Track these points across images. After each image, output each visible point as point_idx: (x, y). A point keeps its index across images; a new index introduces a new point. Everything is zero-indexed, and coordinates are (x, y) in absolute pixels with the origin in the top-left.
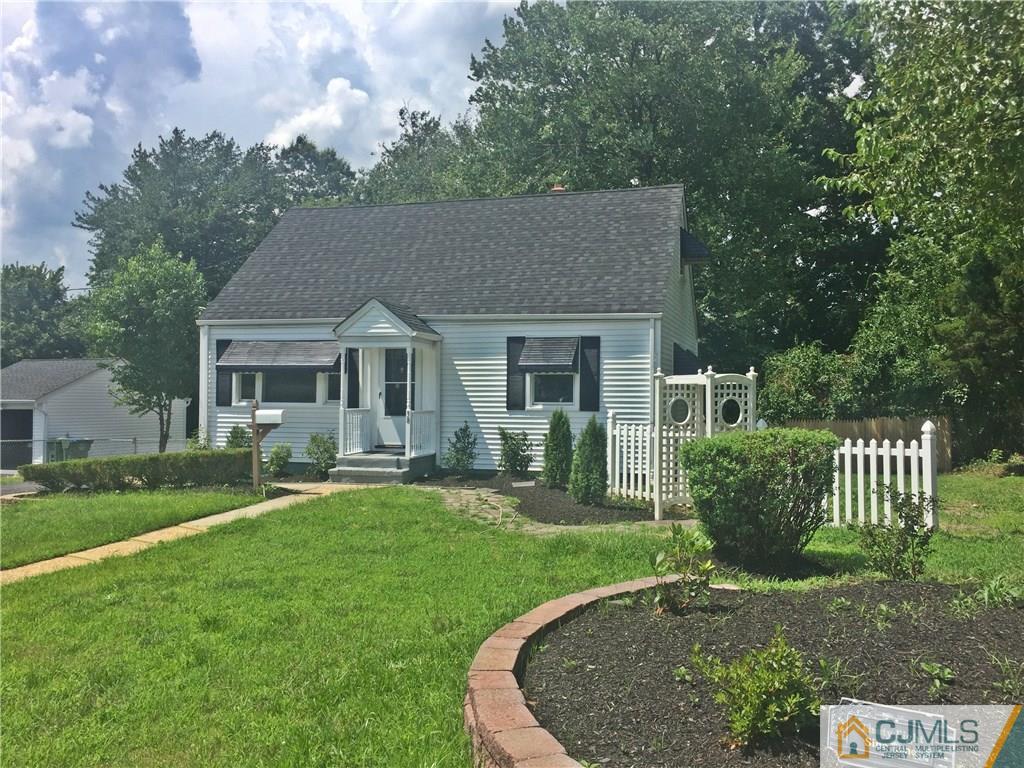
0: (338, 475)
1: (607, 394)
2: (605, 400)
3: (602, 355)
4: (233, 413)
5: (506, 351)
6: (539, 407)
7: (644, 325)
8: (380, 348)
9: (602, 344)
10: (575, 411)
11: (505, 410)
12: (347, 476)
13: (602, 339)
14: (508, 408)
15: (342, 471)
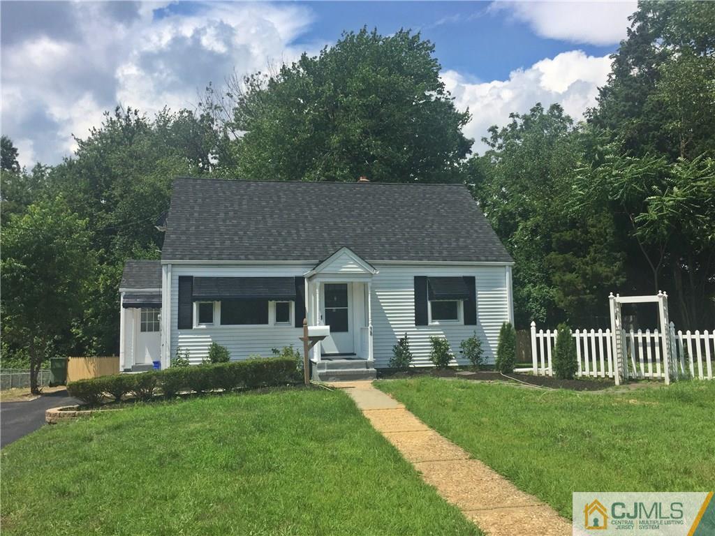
0: (327, 375)
1: (481, 315)
2: (480, 317)
3: (477, 289)
4: (195, 334)
5: (413, 285)
6: (437, 323)
7: (503, 269)
8: (360, 282)
9: (477, 281)
10: (461, 325)
11: (414, 326)
12: (333, 376)
13: (476, 278)
14: (416, 324)
15: (329, 372)
